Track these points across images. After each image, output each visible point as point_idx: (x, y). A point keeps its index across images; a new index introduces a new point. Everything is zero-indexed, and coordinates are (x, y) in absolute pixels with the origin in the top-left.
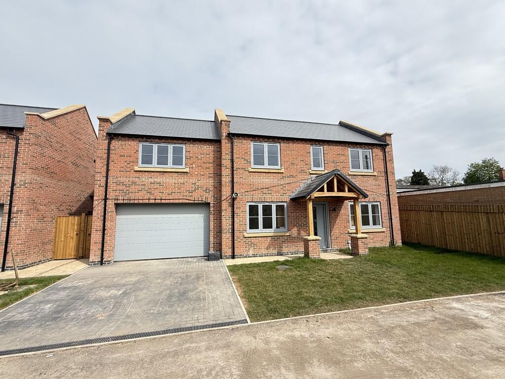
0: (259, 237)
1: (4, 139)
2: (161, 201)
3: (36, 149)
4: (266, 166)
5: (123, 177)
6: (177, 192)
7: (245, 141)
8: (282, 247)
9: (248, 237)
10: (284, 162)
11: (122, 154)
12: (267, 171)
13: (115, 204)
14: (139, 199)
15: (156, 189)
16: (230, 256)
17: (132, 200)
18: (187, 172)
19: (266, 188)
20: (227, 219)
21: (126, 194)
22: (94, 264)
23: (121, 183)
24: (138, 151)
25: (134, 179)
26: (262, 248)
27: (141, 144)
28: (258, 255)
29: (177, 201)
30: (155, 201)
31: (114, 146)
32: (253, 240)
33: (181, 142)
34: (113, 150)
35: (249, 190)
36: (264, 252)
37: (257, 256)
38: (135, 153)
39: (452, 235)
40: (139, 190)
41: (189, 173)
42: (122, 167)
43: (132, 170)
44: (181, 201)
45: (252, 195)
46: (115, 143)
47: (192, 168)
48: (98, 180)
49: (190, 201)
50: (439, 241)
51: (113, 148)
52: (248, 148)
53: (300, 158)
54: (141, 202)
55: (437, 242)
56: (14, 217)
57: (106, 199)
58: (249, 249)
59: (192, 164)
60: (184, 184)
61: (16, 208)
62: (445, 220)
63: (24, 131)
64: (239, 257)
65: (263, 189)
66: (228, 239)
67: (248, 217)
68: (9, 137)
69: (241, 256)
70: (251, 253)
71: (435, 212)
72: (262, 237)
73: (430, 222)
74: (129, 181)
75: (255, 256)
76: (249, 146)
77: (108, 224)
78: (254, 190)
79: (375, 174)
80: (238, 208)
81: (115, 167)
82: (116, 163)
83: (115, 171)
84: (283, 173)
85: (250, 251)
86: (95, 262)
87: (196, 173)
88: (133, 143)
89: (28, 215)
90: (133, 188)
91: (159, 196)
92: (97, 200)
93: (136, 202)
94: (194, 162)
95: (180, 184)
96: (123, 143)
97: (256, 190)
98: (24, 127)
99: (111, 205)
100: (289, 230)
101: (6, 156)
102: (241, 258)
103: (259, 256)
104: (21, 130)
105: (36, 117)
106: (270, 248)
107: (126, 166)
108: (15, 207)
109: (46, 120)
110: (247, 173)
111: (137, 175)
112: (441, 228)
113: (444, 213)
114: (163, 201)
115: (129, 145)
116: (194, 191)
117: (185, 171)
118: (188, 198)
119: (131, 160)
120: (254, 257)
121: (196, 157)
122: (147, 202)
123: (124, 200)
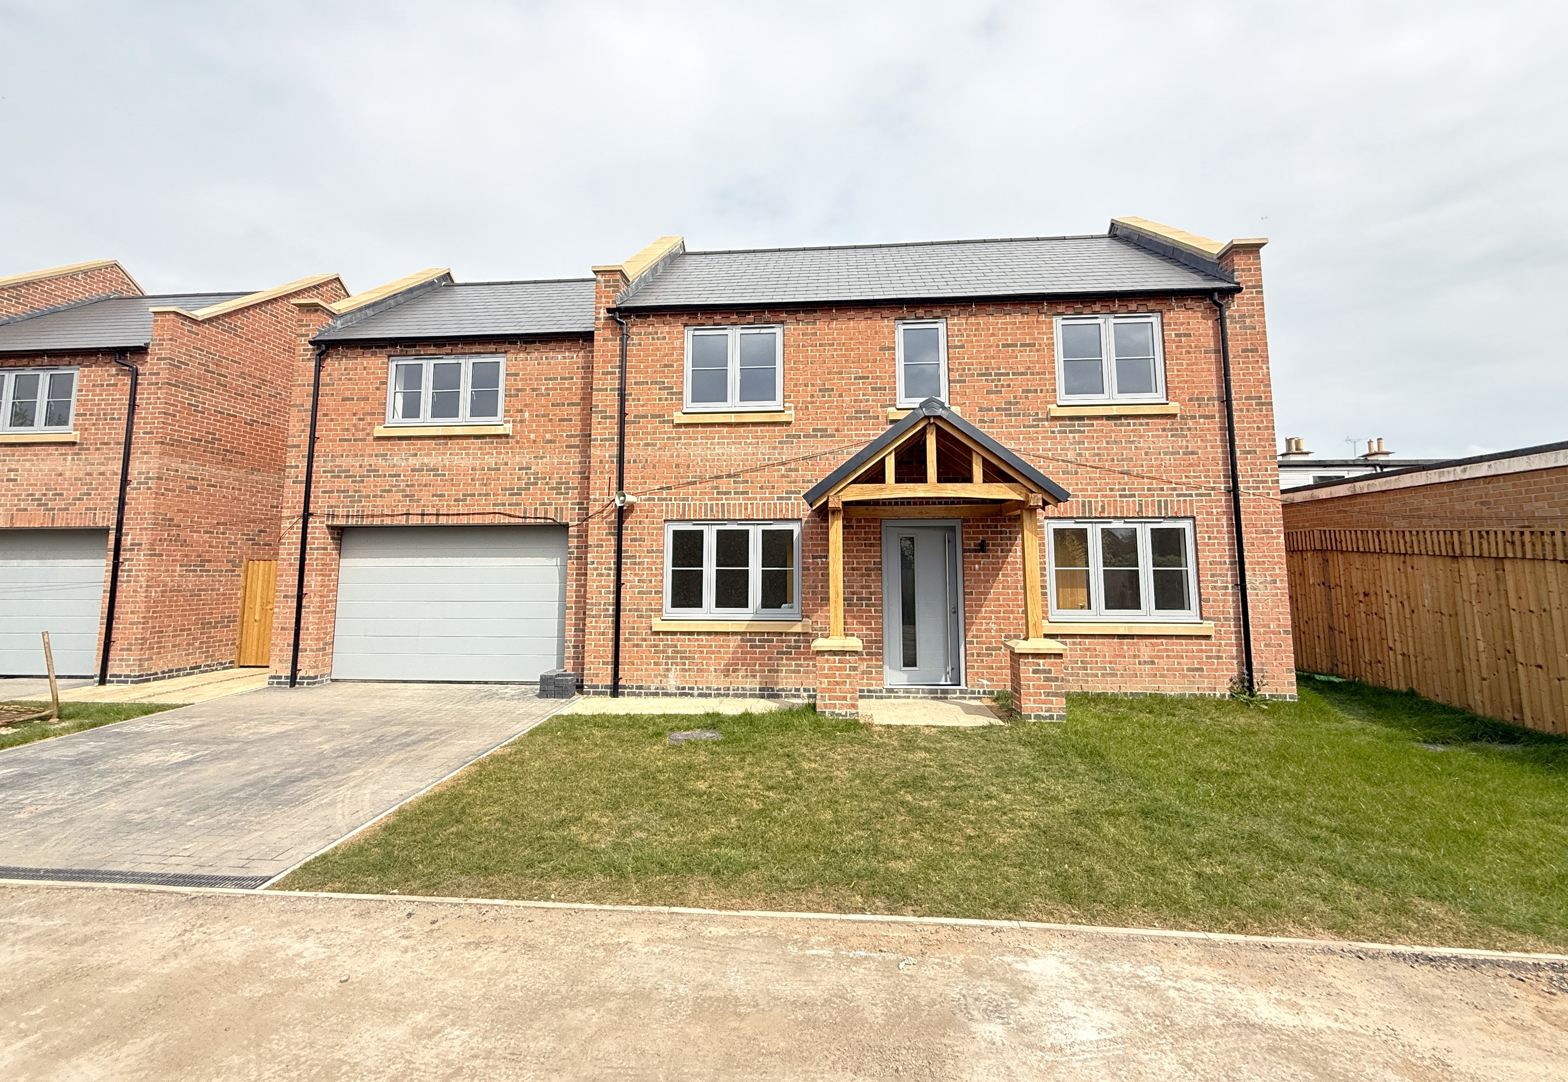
0: (699, 633)
1: (113, 375)
2: (437, 520)
3: (172, 395)
4: (734, 401)
5: (347, 456)
6: (480, 495)
7: (667, 329)
8: (777, 671)
9: (665, 633)
10: (796, 385)
11: (348, 394)
12: (733, 419)
13: (328, 526)
14: (383, 515)
15: (425, 485)
16: (606, 687)
17: (368, 516)
18: (507, 436)
19: (729, 476)
20: (601, 575)
21: (354, 502)
22: (278, 683)
23: (344, 471)
24: (386, 383)
25: (373, 461)
26: (708, 671)
27: (395, 363)
28: (696, 692)
29: (477, 520)
30: (423, 520)
31: (330, 375)
32: (683, 643)
33: (492, 348)
34: (327, 385)
35: (672, 482)
36: (716, 682)
37: (692, 695)
38: (378, 389)
39: (1540, 667)
40: (384, 491)
41: (513, 437)
42: (347, 430)
43: (368, 434)
44: (488, 520)
45: (684, 500)
46: (334, 366)
47: (522, 421)
48: (291, 467)
49: (513, 521)
50: (1490, 687)
51: (327, 380)
52: (674, 349)
53: (856, 370)
54: (388, 521)
55: (1481, 691)
56: (126, 560)
57: (306, 516)
58: (668, 670)
59: (521, 411)
60: (499, 469)
61: (130, 537)
62: (1512, 595)
63: (147, 354)
64: (634, 694)
65: (717, 477)
66: (603, 634)
67: (668, 568)
68: (121, 370)
69: (639, 691)
70: (672, 682)
71: (1470, 562)
72: (709, 633)
73: (1455, 604)
74: (361, 466)
75: (686, 695)
76: (677, 343)
77: (312, 581)
78: (689, 483)
79: (1174, 407)
80: (636, 540)
81: (331, 430)
82: (332, 420)
83: (331, 441)
84: (788, 423)
85: (671, 675)
86: (280, 677)
87: (532, 436)
88: (373, 362)
89: (155, 555)
90: (370, 486)
91: (433, 506)
92: (288, 518)
93: (377, 522)
94: (526, 405)
95: (489, 469)
96: (351, 363)
97: (695, 483)
98: (147, 344)
99: (318, 529)
100: (805, 615)
101: (116, 416)
102: (639, 695)
103: (700, 695)
104: (141, 351)
105: (172, 316)
106: (734, 671)
107: (354, 425)
108: (127, 534)
109: (203, 322)
110: (667, 428)
111: (380, 448)
112: (1498, 633)
113: (1508, 565)
114: (443, 521)
115: (365, 368)
116: (525, 489)
117: (500, 431)
118: (507, 509)
119: (368, 408)
120: (681, 695)
121: (534, 390)
122: (404, 523)
123: (348, 516)
